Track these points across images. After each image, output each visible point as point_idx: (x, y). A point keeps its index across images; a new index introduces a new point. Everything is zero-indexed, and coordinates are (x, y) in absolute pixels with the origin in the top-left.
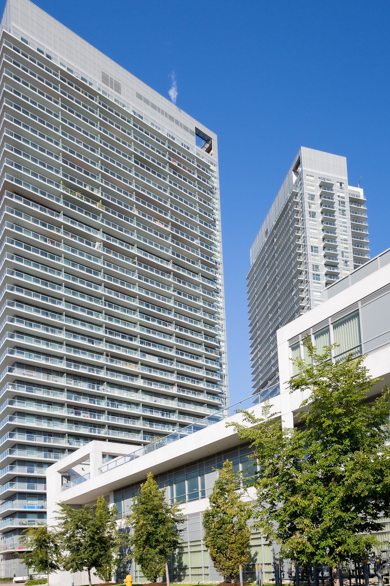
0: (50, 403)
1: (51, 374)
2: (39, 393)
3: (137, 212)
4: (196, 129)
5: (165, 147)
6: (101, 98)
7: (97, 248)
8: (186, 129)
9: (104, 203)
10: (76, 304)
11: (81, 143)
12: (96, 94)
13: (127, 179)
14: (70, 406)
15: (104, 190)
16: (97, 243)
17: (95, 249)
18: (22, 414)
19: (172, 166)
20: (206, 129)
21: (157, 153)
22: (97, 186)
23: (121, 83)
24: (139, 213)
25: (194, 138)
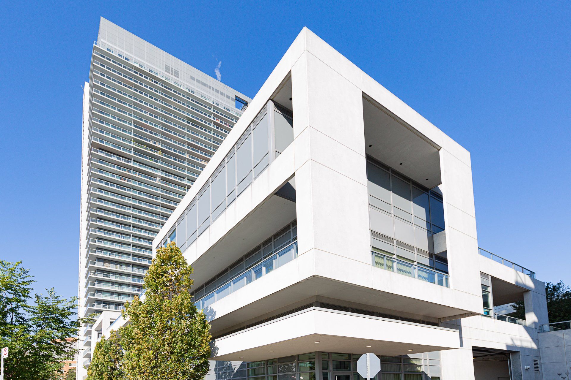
0: (120, 284)
1: (121, 265)
2: (113, 278)
3: (188, 156)
4: (236, 96)
5: (211, 111)
6: (163, 82)
7: (158, 182)
8: (228, 97)
9: (163, 151)
10: (140, 219)
11: (148, 113)
12: (160, 80)
13: (181, 134)
14: (134, 286)
15: (163, 142)
16: (157, 178)
17: (156, 182)
18: (100, 291)
19: (215, 123)
20: (244, 96)
21: (205, 116)
22: (159, 141)
23: (179, 71)
24: (189, 156)
25: (234, 103)
